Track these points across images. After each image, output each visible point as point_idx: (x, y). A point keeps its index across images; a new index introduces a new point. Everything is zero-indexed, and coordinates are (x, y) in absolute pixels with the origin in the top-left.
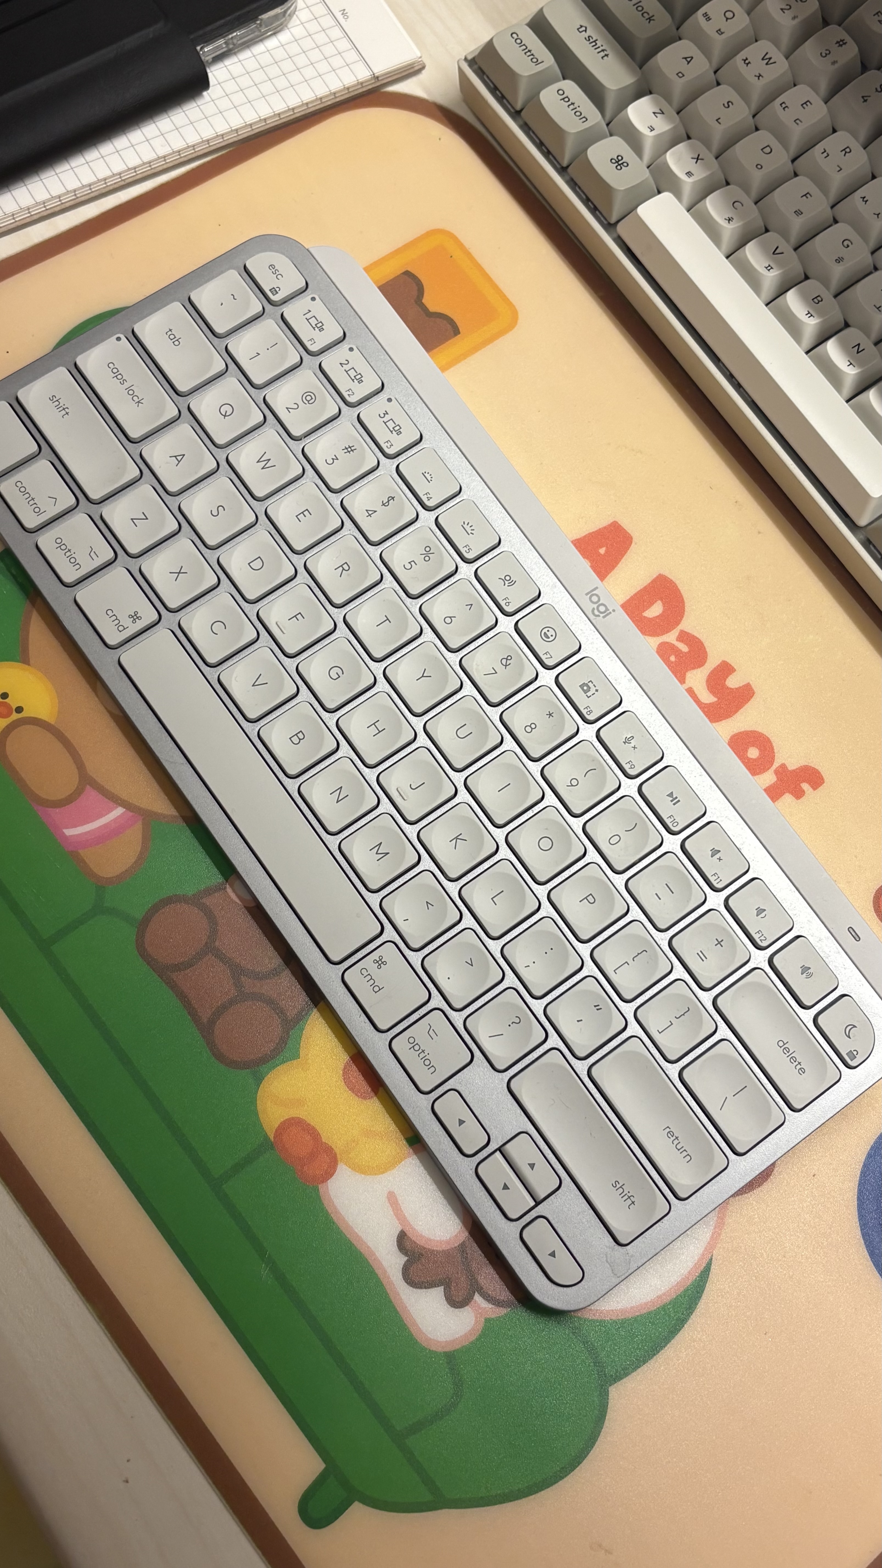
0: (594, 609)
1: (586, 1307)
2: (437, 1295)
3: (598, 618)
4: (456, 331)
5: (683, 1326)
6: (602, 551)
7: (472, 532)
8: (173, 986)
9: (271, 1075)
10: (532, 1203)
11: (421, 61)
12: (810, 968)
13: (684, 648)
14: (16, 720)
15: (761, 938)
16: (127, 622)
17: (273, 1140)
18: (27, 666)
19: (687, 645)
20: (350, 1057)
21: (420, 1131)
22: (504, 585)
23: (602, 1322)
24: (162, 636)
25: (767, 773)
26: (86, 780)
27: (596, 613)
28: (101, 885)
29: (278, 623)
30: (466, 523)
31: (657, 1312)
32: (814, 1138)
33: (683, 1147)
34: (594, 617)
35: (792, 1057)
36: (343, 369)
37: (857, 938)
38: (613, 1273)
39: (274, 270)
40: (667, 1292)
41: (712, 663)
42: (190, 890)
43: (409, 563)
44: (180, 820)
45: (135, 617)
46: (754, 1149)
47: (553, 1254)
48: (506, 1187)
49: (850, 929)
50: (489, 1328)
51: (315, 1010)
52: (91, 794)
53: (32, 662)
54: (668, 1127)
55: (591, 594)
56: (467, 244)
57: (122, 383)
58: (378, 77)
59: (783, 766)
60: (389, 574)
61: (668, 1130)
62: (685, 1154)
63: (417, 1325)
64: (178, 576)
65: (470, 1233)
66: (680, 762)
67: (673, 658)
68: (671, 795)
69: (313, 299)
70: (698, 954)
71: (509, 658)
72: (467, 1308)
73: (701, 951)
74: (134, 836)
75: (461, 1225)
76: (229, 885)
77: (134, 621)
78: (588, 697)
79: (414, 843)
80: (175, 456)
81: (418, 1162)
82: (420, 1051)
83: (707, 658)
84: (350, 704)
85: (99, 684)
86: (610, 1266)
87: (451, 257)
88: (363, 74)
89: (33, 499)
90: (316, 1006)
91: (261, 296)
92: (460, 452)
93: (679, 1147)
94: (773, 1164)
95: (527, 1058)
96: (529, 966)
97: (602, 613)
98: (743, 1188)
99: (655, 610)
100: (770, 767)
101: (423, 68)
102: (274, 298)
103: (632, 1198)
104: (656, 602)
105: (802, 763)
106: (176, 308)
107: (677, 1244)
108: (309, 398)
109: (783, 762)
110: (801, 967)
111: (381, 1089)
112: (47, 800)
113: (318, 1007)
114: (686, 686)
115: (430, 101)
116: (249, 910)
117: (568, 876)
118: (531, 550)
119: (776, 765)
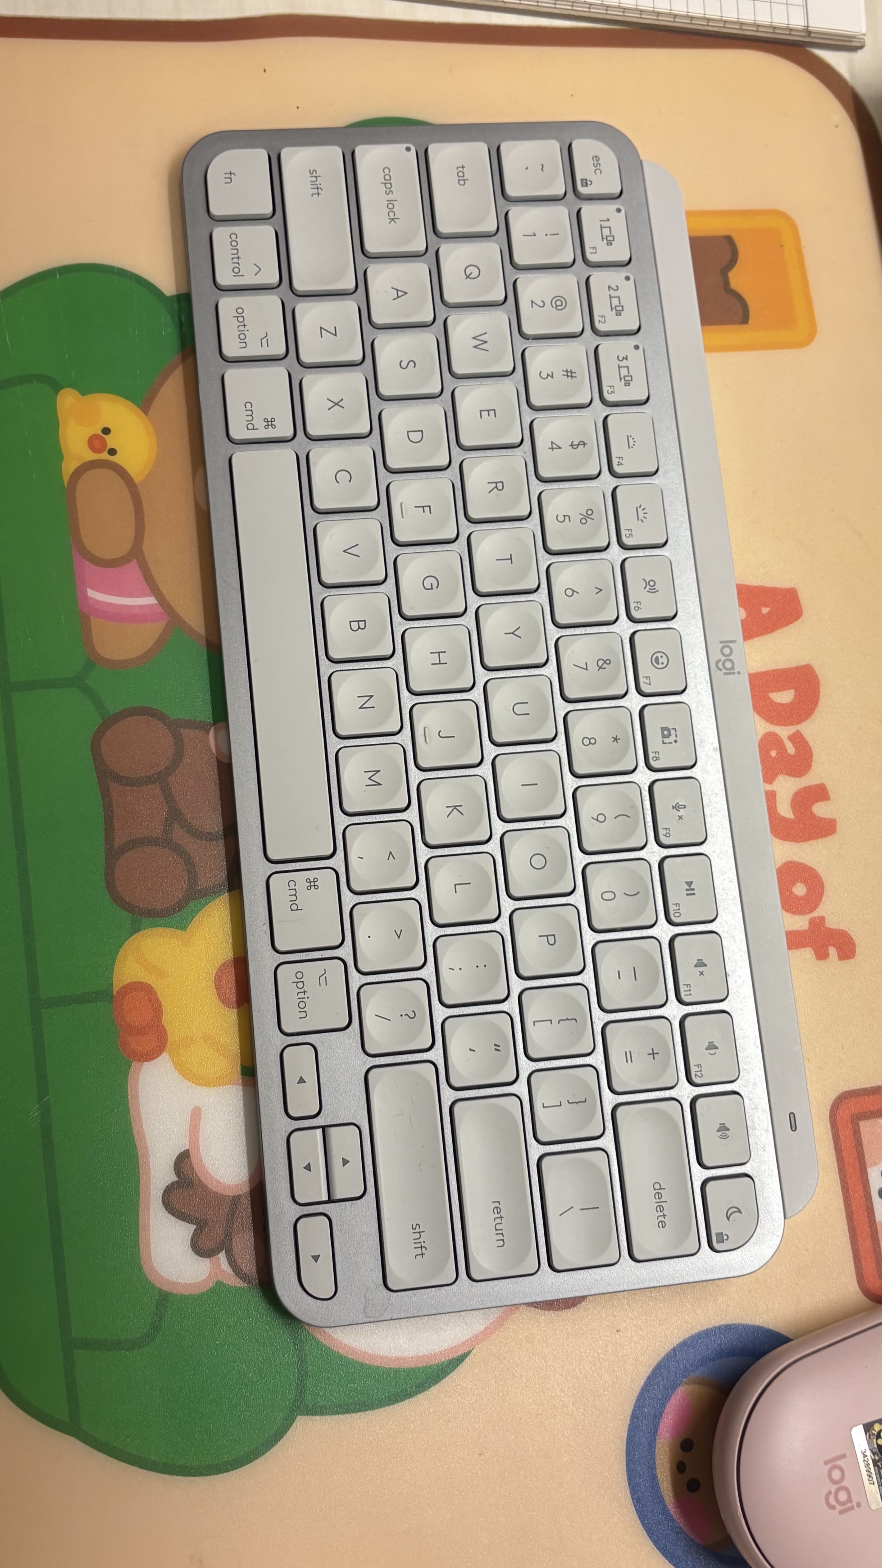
0: (720, 660)
1: (321, 1327)
2: (183, 1232)
3: (719, 671)
4: (745, 320)
5: (405, 1400)
6: (765, 610)
7: (644, 519)
8: (105, 793)
9: (148, 932)
10: (325, 1198)
11: (864, 39)
12: (728, 1130)
13: (791, 749)
14: (104, 460)
15: (697, 1073)
16: (259, 423)
17: (115, 993)
18: (144, 415)
19: (796, 748)
20: (235, 958)
21: (258, 1067)
22: (645, 588)
23: (328, 1351)
24: (286, 456)
25: (801, 917)
26: (136, 553)
27: (720, 665)
28: (94, 660)
29: (403, 505)
30: (642, 508)
31: (388, 1371)
32: (640, 1296)
33: (502, 1229)
34: (716, 669)
35: (660, 1206)
36: (608, 293)
37: (794, 1128)
38: (364, 1309)
39: (596, 163)
40: (409, 1358)
41: (810, 780)
42: (176, 712)
43: (564, 516)
44: (204, 642)
45: (270, 423)
46: (571, 1272)
47: (316, 1258)
48: (308, 1167)
49: (792, 1115)
50: (218, 1290)
51: (227, 894)
52: (132, 570)
53: (151, 413)
54: (499, 1202)
55: (726, 644)
56: (804, 241)
57: (388, 193)
58: (810, 32)
59: (822, 919)
60: (538, 515)
61: (497, 1205)
62: (501, 1237)
63: (149, 1248)
64: (333, 406)
65: (251, 1191)
66: (718, 856)
67: (773, 753)
68: (690, 884)
69: (619, 210)
70: (626, 1052)
71: (608, 662)
72: (207, 1260)
73: (630, 1052)
74: (151, 632)
75: (248, 1178)
76: (215, 730)
77: (267, 427)
78: (663, 743)
79: (411, 789)
80: (397, 290)
81: (241, 1093)
82: (302, 990)
83: (808, 771)
84: (427, 621)
85: (201, 471)
86: (365, 1301)
87: (782, 246)
88: (797, 21)
89: (238, 258)
90: (230, 890)
91: (570, 181)
92: (676, 436)
93: (498, 1227)
94: (583, 1298)
95: (400, 1056)
96: (453, 969)
97: (726, 668)
98: (540, 1302)
99: (784, 697)
100: (808, 913)
101: (861, 47)
102: (582, 190)
103: (424, 1249)
104: (789, 689)
105: (844, 926)
106: (480, 150)
107: (445, 1318)
108: (559, 303)
109: (825, 915)
110: (720, 1124)
111: (246, 1005)
112: (89, 552)
113: (231, 892)
114: (769, 787)
115: (850, 84)
116: (219, 762)
117: (542, 905)
118: (691, 569)
119: (815, 914)
